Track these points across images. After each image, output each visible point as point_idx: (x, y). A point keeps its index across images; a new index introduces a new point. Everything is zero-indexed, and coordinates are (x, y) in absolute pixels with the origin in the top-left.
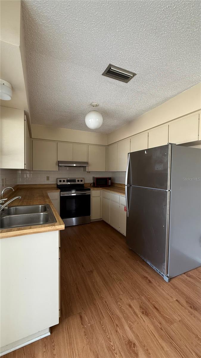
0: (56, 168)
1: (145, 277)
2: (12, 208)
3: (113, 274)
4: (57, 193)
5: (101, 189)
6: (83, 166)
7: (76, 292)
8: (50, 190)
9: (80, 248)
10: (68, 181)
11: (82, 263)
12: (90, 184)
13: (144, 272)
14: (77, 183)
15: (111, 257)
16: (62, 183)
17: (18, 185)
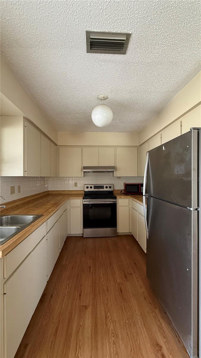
0: (81, 174)
1: (158, 345)
2: (4, 217)
3: (110, 321)
4: (80, 200)
5: (130, 197)
6: (110, 170)
7: (53, 334)
8: (72, 197)
9: (90, 268)
10: (95, 187)
11: (81, 291)
12: (121, 191)
13: (159, 334)
14: (105, 189)
15: (120, 291)
16: (89, 189)
17: (48, 191)
